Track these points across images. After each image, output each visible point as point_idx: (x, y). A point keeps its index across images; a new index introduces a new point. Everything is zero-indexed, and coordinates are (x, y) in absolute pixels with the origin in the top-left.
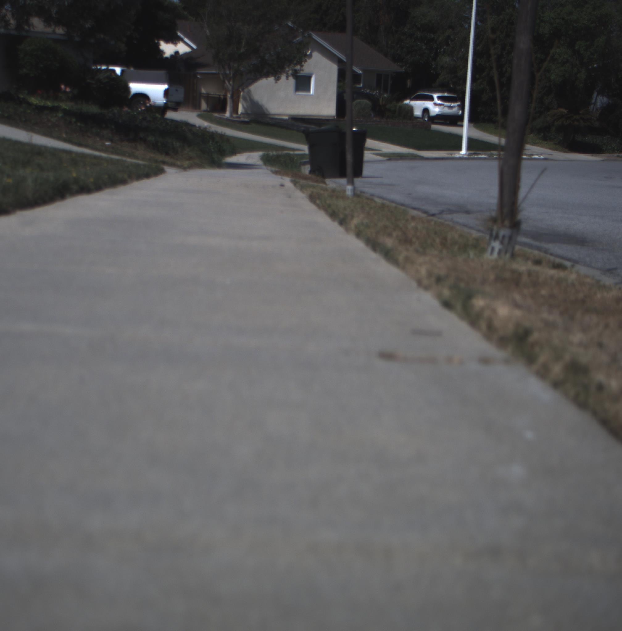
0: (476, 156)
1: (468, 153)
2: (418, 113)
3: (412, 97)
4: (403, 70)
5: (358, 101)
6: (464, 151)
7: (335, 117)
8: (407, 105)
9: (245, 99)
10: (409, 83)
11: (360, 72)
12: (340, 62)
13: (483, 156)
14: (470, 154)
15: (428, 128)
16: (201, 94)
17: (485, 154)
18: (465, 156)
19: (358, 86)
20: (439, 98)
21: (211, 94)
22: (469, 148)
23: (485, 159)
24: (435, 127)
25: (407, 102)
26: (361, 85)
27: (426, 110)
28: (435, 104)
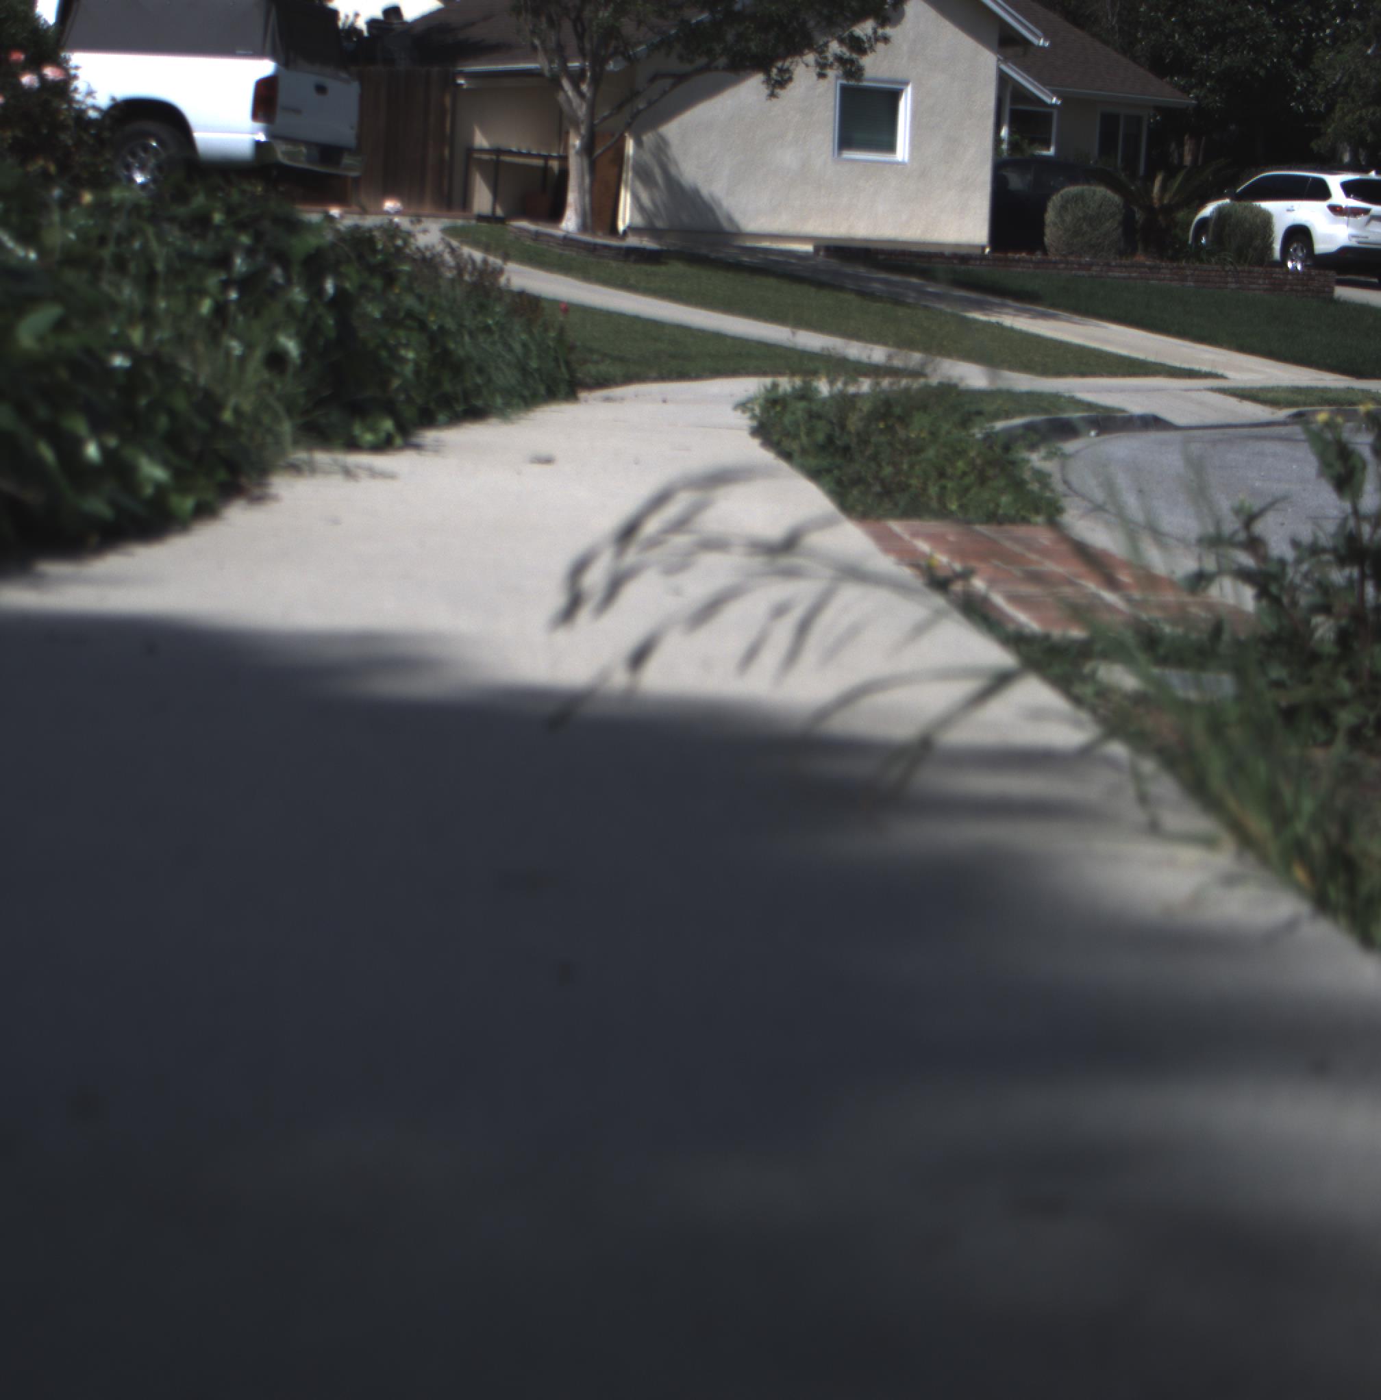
3: (1238, 190)
4: (1190, 100)
7: (987, 250)
9: (644, 175)
11: (1054, 100)
15: (1324, 296)
16: (470, 150)
19: (1045, 153)
20: (1348, 188)
21: (510, 153)
24: (1344, 293)
26: (1051, 151)
27: (1299, 235)
28: (1336, 210)
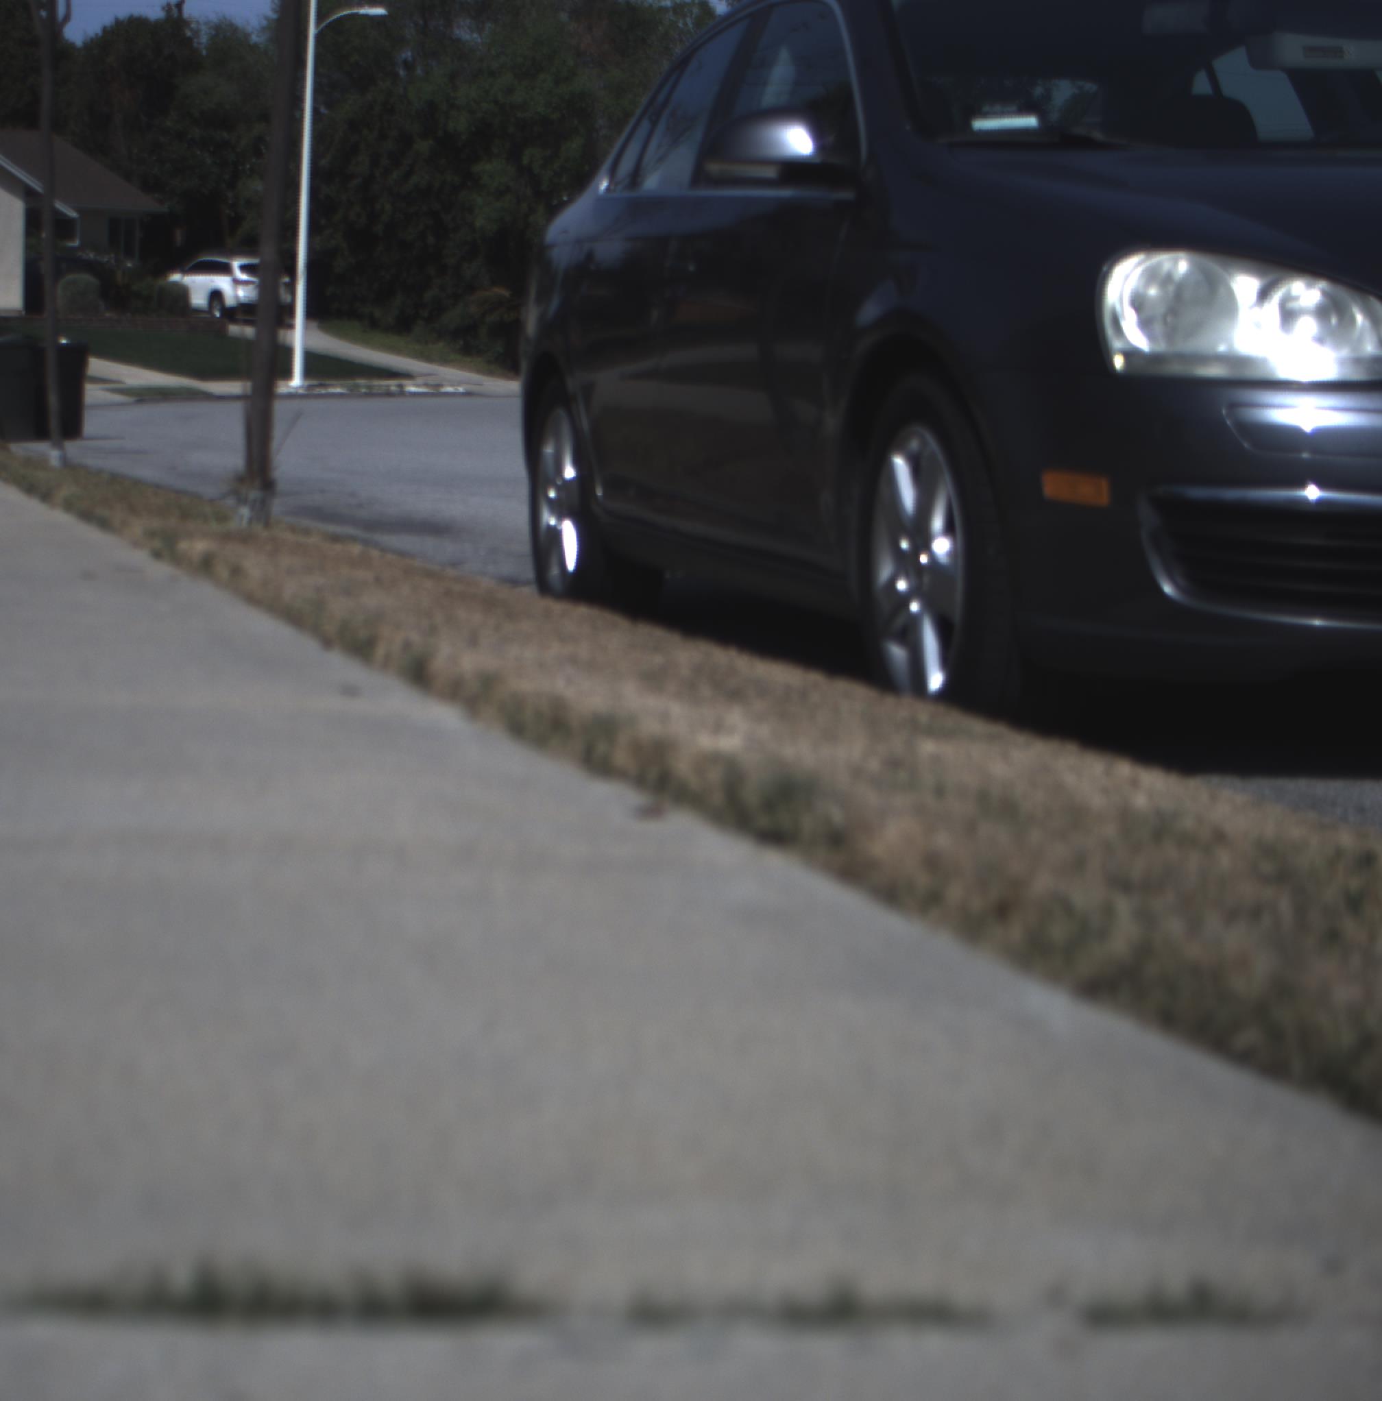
0: (323, 391)
1: (307, 383)
2: (199, 299)
3: (187, 268)
4: (165, 209)
5: (70, 277)
6: (297, 381)
7: (23, 313)
8: (176, 284)
10: (179, 236)
11: (73, 214)
12: (28, 194)
13: (338, 390)
14: (310, 387)
15: (221, 333)
17: (342, 386)
18: (301, 391)
19: (71, 244)
20: (244, 268)
22: (308, 372)
23: (341, 395)
24: (234, 329)
25: (176, 277)
26: (76, 243)
27: (216, 295)
28: (237, 282)
